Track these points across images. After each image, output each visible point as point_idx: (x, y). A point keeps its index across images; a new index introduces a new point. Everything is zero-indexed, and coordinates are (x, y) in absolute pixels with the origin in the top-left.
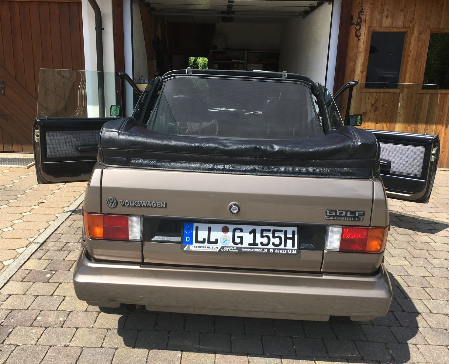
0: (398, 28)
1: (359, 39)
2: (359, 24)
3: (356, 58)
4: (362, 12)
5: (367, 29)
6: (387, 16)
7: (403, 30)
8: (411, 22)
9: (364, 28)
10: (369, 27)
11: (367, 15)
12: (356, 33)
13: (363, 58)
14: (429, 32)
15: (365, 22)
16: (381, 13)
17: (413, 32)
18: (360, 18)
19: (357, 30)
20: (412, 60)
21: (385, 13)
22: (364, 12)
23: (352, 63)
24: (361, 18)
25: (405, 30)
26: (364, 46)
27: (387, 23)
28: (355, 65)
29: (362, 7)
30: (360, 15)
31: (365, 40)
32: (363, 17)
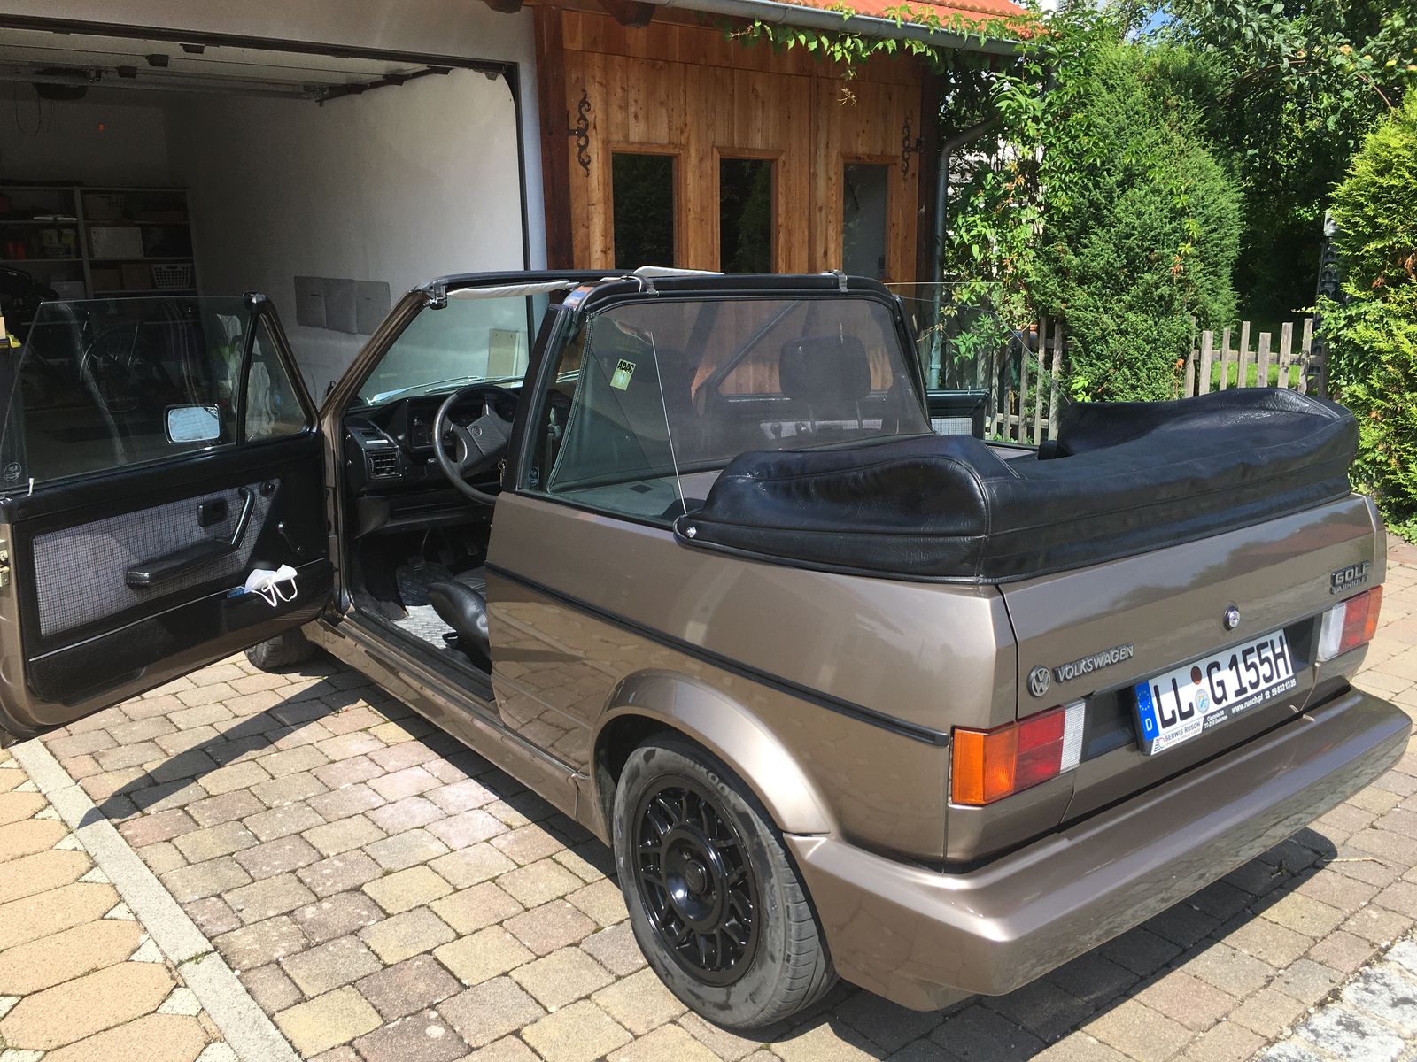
0: (661, 146)
1: (588, 170)
2: (583, 133)
3: (589, 218)
4: (584, 102)
5: (600, 145)
6: (636, 117)
7: (670, 151)
8: (682, 132)
9: (595, 143)
10: (606, 142)
11: (596, 114)
12: (580, 157)
13: (602, 217)
14: (717, 156)
15: (595, 128)
16: (624, 107)
17: (689, 156)
18: (583, 118)
19: (582, 148)
20: (695, 218)
21: (632, 109)
22: (589, 105)
23: (582, 231)
24: (586, 120)
25: (676, 152)
26: (601, 188)
27: (637, 132)
28: (588, 236)
29: (584, 91)
30: (583, 109)
31: (601, 173)
32: (590, 117)
